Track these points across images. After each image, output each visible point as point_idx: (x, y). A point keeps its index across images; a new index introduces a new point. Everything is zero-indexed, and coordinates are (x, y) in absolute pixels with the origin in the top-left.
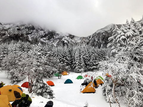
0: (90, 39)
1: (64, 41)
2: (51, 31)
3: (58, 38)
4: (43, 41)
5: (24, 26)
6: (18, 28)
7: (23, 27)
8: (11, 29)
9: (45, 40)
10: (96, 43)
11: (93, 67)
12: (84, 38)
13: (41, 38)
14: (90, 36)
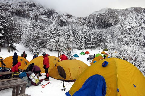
0: (86, 20)
1: (62, 20)
2: (50, 9)
3: (57, 17)
4: (43, 18)
5: (26, 2)
6: (20, 4)
7: (24, 4)
8: (14, 5)
9: (45, 17)
10: (91, 24)
11: (92, 46)
12: (80, 18)
13: (41, 15)
14: (87, 17)
